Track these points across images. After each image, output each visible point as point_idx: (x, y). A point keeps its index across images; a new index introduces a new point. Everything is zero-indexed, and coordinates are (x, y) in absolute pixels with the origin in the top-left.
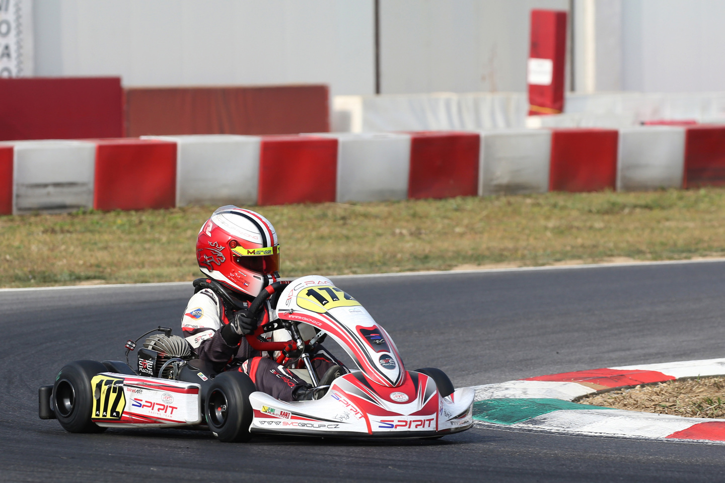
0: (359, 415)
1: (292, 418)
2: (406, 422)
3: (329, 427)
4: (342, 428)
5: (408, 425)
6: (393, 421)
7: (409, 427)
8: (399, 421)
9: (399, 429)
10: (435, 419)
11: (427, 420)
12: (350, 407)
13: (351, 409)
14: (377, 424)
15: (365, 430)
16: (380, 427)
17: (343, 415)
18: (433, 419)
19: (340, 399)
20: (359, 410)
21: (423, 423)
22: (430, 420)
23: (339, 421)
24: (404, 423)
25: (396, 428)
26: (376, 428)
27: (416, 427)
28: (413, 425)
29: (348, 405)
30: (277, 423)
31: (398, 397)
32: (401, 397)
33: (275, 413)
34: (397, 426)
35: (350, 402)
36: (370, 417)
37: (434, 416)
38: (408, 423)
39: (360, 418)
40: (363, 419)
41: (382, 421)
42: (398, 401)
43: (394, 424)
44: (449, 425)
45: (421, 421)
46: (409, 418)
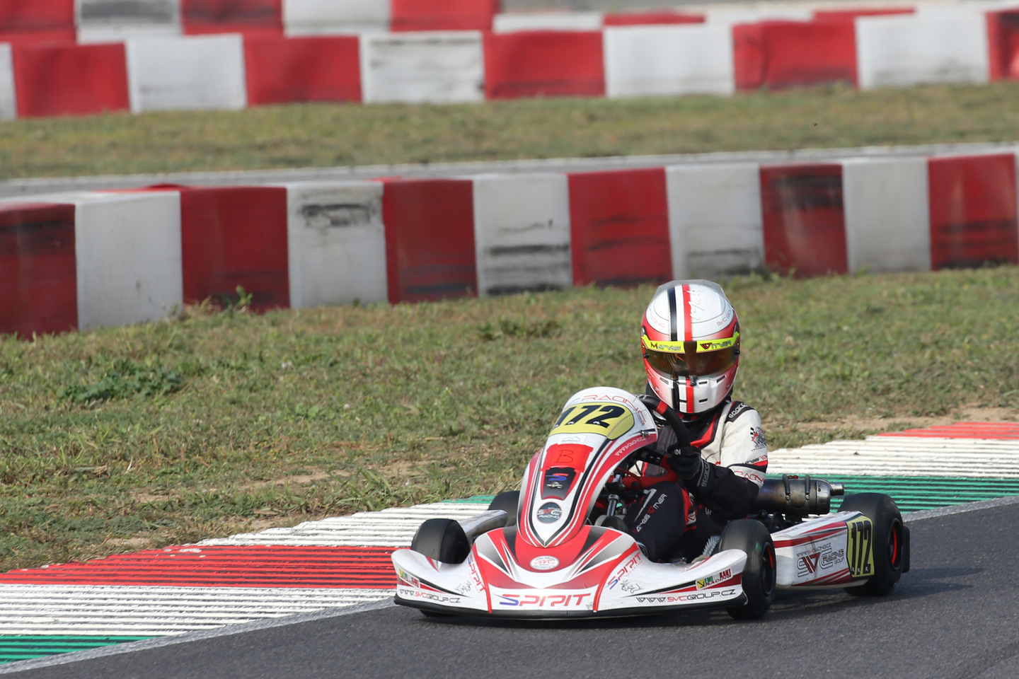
0: (481, 587)
1: (422, 587)
2: (537, 598)
3: (452, 600)
4: (465, 603)
5: (539, 602)
6: (518, 596)
7: (541, 605)
8: (526, 596)
10: (594, 595)
12: (475, 575)
13: (475, 579)
14: (499, 599)
15: (486, 608)
16: (501, 603)
17: (465, 585)
19: (471, 563)
20: (482, 580)
21: (566, 600)
22: (581, 597)
23: (460, 593)
24: (534, 600)
25: (521, 605)
26: (496, 606)
27: (553, 604)
29: (474, 571)
30: (411, 593)
31: (542, 563)
32: (547, 563)
33: (408, 579)
34: (522, 603)
35: (477, 569)
38: (541, 599)
39: (481, 590)
40: (484, 591)
41: (505, 596)
42: (539, 568)
43: (520, 600)
44: (631, 603)
45: (564, 597)
46: (543, 593)
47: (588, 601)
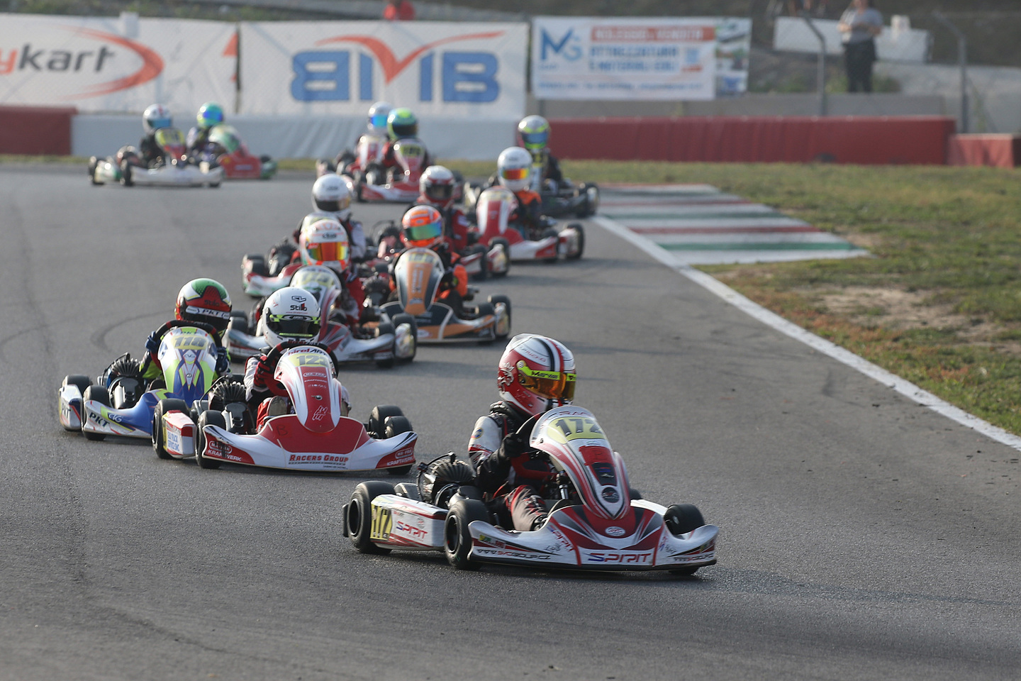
0: (570, 548)
1: (507, 548)
2: (618, 556)
3: (541, 558)
4: (553, 559)
5: (619, 559)
6: (603, 555)
7: (620, 561)
8: (610, 555)
9: (609, 563)
10: (652, 555)
11: (642, 555)
12: (562, 540)
13: (563, 542)
14: (586, 556)
15: (574, 562)
16: (590, 560)
17: (555, 547)
18: (649, 554)
19: (554, 530)
20: (570, 543)
21: (637, 558)
22: (646, 555)
23: (550, 552)
24: (615, 557)
25: (606, 561)
26: (585, 561)
27: (629, 560)
28: (626, 559)
29: (561, 537)
30: (493, 552)
31: (614, 532)
32: (617, 531)
33: (492, 542)
34: (607, 559)
35: (563, 535)
36: (581, 550)
37: (651, 551)
38: (620, 557)
39: (571, 550)
40: (573, 551)
41: (592, 554)
42: (613, 535)
43: (605, 557)
44: (672, 561)
45: (635, 556)
46: (621, 553)
47: (649, 558)
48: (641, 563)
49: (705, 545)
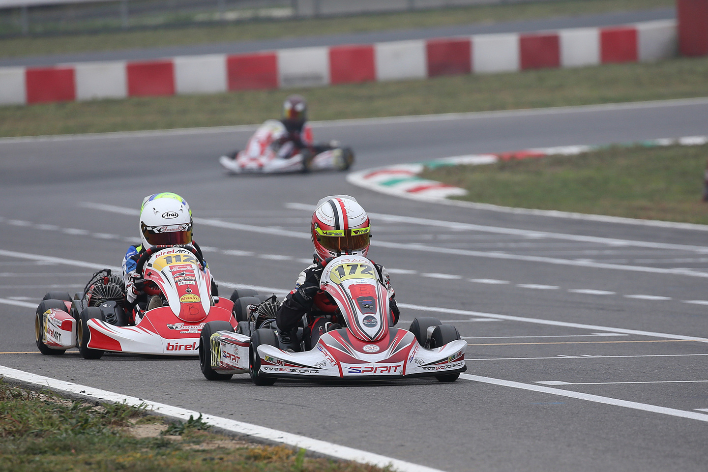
1: (286, 365)
2: (372, 368)
4: (321, 373)
6: (361, 368)
7: (375, 372)
9: (365, 374)
10: (402, 366)
11: (393, 367)
13: (328, 358)
14: (347, 370)
16: (349, 372)
17: (322, 363)
18: (400, 366)
19: (322, 350)
21: (388, 369)
22: (396, 367)
23: (318, 367)
24: (370, 369)
25: (363, 373)
26: (346, 373)
27: (381, 372)
28: (379, 370)
29: (326, 355)
31: (370, 349)
32: (373, 349)
33: (275, 361)
34: (363, 371)
35: (329, 353)
36: (342, 364)
38: (374, 369)
41: (351, 368)
42: (369, 352)
43: (361, 370)
44: (421, 370)
45: (387, 367)
46: (375, 366)
47: (400, 369)
48: (392, 373)
49: (453, 356)
